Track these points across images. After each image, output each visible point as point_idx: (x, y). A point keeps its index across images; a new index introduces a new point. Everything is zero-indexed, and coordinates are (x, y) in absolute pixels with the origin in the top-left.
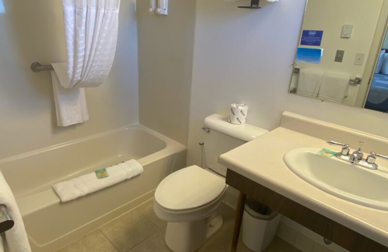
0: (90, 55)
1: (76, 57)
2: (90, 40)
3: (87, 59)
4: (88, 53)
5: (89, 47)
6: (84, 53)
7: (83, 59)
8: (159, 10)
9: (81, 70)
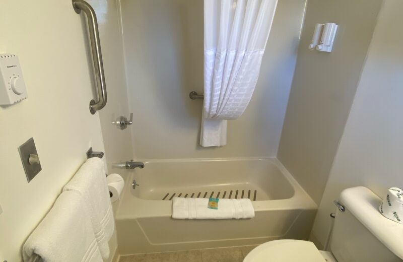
0: (225, 95)
1: (212, 95)
2: (226, 82)
3: (222, 98)
4: (223, 93)
5: (225, 87)
6: (219, 92)
7: (218, 97)
8: (320, 47)
9: (216, 106)
